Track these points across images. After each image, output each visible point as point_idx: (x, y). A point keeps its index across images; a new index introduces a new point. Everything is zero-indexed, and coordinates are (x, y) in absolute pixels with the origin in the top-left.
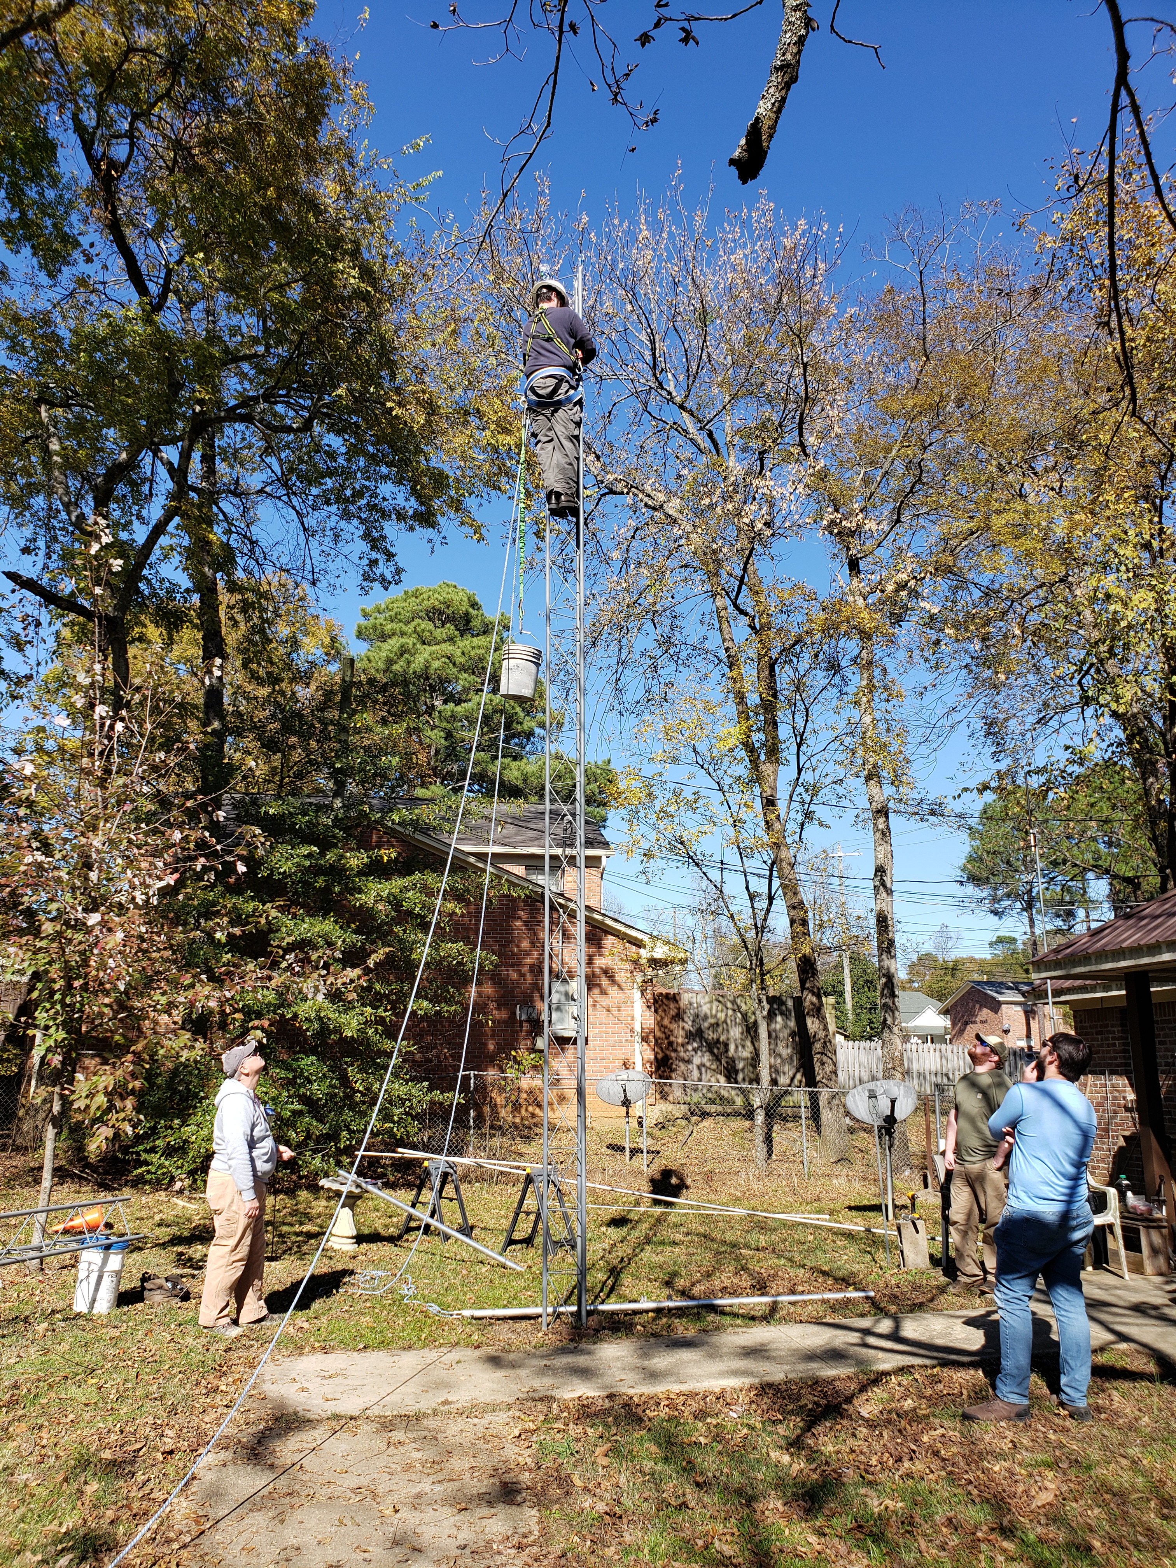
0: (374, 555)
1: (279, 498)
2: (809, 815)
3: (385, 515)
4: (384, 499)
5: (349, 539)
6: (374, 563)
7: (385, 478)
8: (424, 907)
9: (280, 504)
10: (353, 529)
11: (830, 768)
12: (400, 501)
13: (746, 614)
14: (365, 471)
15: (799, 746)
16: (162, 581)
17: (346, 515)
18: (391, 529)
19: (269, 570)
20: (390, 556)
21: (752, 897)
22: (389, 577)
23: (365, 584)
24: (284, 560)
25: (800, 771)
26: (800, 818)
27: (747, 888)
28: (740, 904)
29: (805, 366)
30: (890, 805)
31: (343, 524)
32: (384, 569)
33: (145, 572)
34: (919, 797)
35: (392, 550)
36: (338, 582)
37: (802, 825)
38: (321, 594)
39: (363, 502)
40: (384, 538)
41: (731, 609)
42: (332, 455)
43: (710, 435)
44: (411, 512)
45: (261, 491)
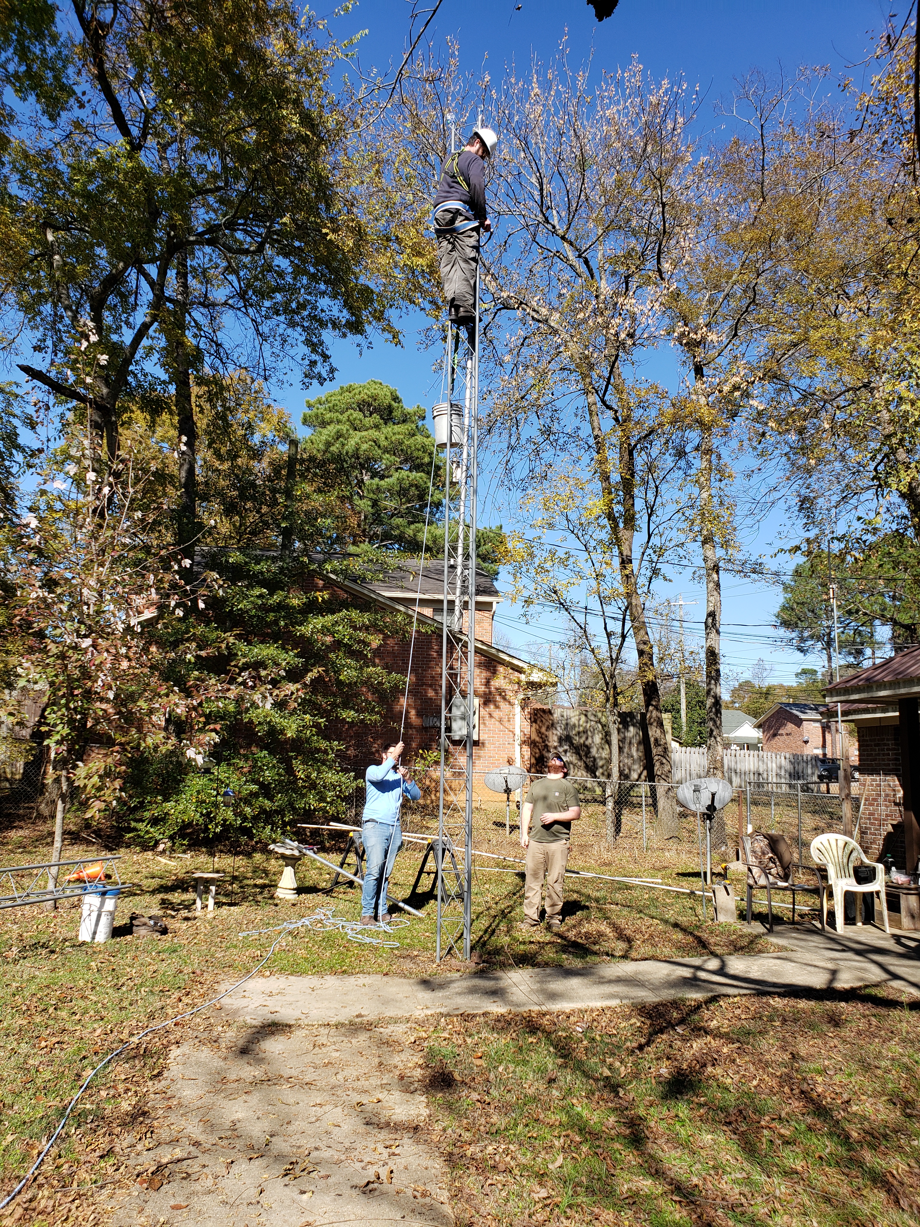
0: (314, 357)
1: (239, 309)
2: (655, 572)
3: (323, 324)
4: (322, 311)
5: (294, 342)
6: (313, 363)
7: (323, 294)
8: (351, 638)
9: (240, 314)
10: (297, 335)
11: (674, 534)
12: (335, 312)
13: (609, 408)
14: (307, 287)
15: (650, 516)
16: (145, 375)
17: (292, 324)
18: (328, 336)
19: (231, 367)
20: (326, 357)
21: (609, 635)
22: (324, 375)
23: (306, 380)
24: (243, 360)
25: (650, 536)
26: (649, 574)
27: (605, 628)
28: (600, 641)
29: (664, 205)
30: (720, 564)
31: (289, 331)
32: (322, 369)
33: (131, 368)
34: (744, 558)
35: (327, 352)
36: (285, 378)
37: (651, 578)
38: (272, 387)
39: (306, 313)
40: (321, 343)
41: (600, 404)
42: (281, 274)
43: (586, 262)
44: (344, 321)
45: (226, 303)
